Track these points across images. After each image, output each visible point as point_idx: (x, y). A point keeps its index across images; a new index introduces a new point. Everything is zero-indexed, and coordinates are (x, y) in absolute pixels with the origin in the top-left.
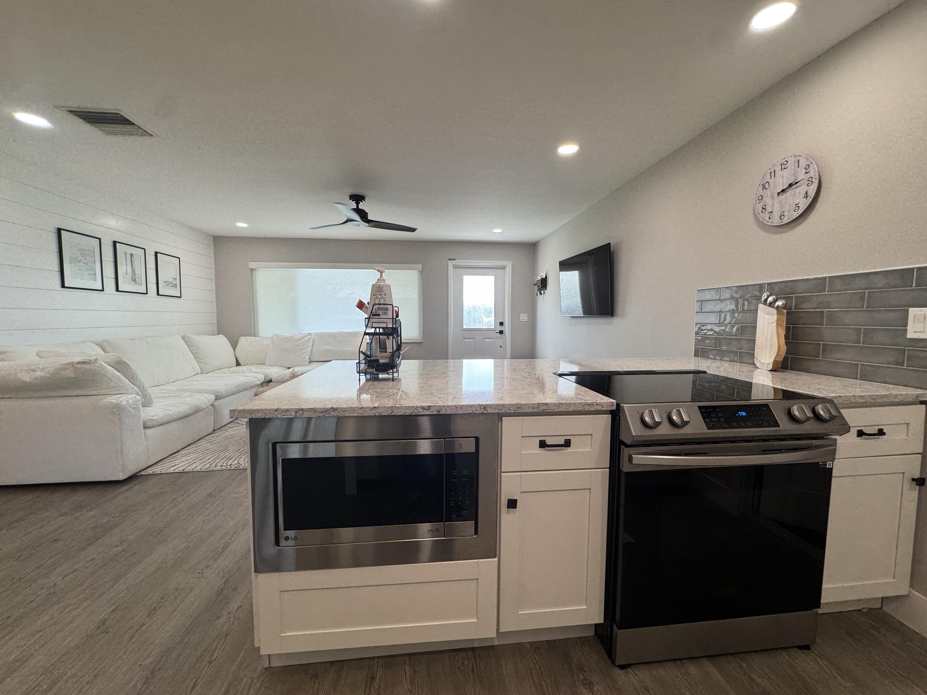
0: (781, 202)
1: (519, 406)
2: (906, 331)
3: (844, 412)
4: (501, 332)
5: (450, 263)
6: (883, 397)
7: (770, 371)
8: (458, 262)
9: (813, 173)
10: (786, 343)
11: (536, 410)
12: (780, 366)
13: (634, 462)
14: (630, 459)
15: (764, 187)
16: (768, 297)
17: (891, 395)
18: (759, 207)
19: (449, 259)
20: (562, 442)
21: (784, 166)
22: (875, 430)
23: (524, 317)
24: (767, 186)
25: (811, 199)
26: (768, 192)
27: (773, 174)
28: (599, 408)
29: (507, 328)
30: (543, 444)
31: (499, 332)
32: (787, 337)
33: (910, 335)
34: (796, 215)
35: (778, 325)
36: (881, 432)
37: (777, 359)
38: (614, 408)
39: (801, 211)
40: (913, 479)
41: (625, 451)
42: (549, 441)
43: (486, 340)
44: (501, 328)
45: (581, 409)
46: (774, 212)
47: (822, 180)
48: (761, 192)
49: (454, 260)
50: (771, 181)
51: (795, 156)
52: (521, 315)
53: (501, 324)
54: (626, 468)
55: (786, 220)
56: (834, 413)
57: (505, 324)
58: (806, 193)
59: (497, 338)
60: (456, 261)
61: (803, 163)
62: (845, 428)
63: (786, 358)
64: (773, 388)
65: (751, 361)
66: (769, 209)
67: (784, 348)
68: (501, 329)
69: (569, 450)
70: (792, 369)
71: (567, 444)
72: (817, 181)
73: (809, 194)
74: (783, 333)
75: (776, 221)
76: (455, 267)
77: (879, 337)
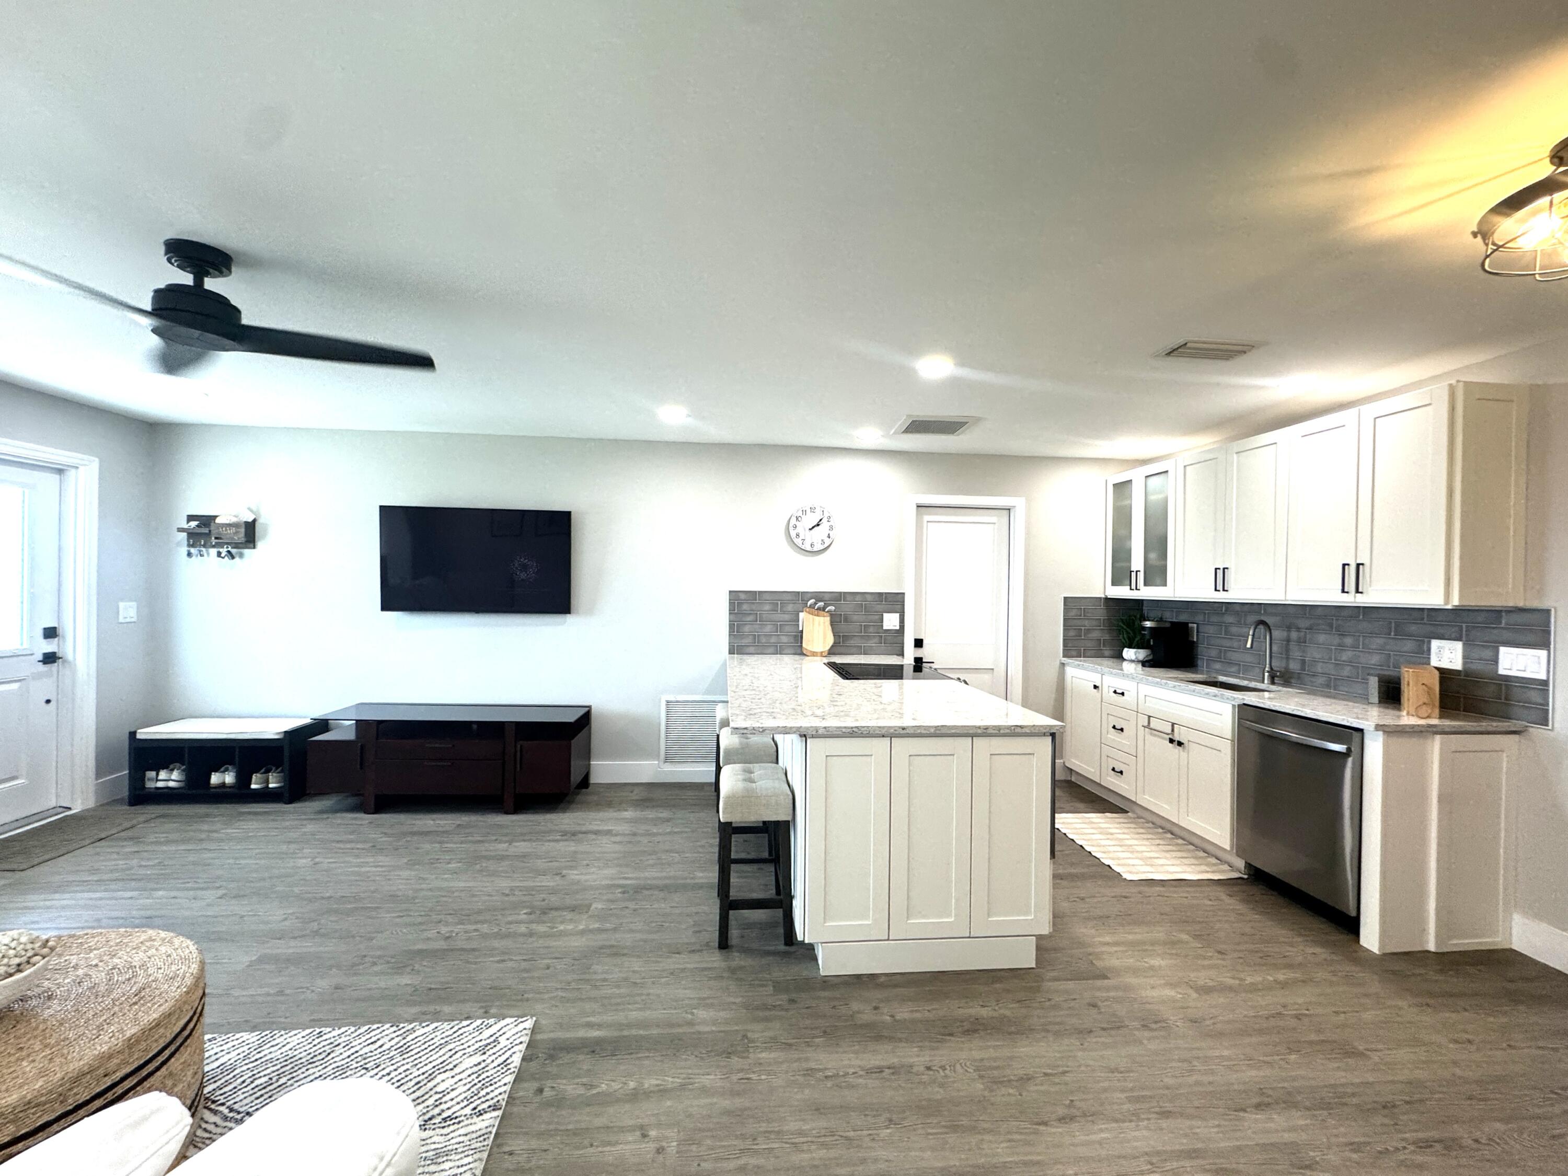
0: (811, 535)
2: (882, 626)
4: (50, 658)
9: (831, 522)
15: (797, 520)
16: (815, 604)
18: (793, 533)
21: (813, 510)
23: (128, 611)
24: (800, 519)
25: (832, 540)
26: (800, 524)
27: (804, 512)
29: (80, 646)
31: (41, 658)
33: (885, 628)
34: (822, 547)
39: (826, 545)
44: (49, 646)
46: (806, 541)
48: (798, 523)
50: (803, 517)
51: (821, 507)
52: (122, 605)
53: (50, 633)
55: (815, 549)
57: (67, 629)
58: (829, 535)
59: (37, 677)
61: (826, 514)
66: (802, 537)
68: (50, 649)
75: (809, 548)
77: (871, 629)
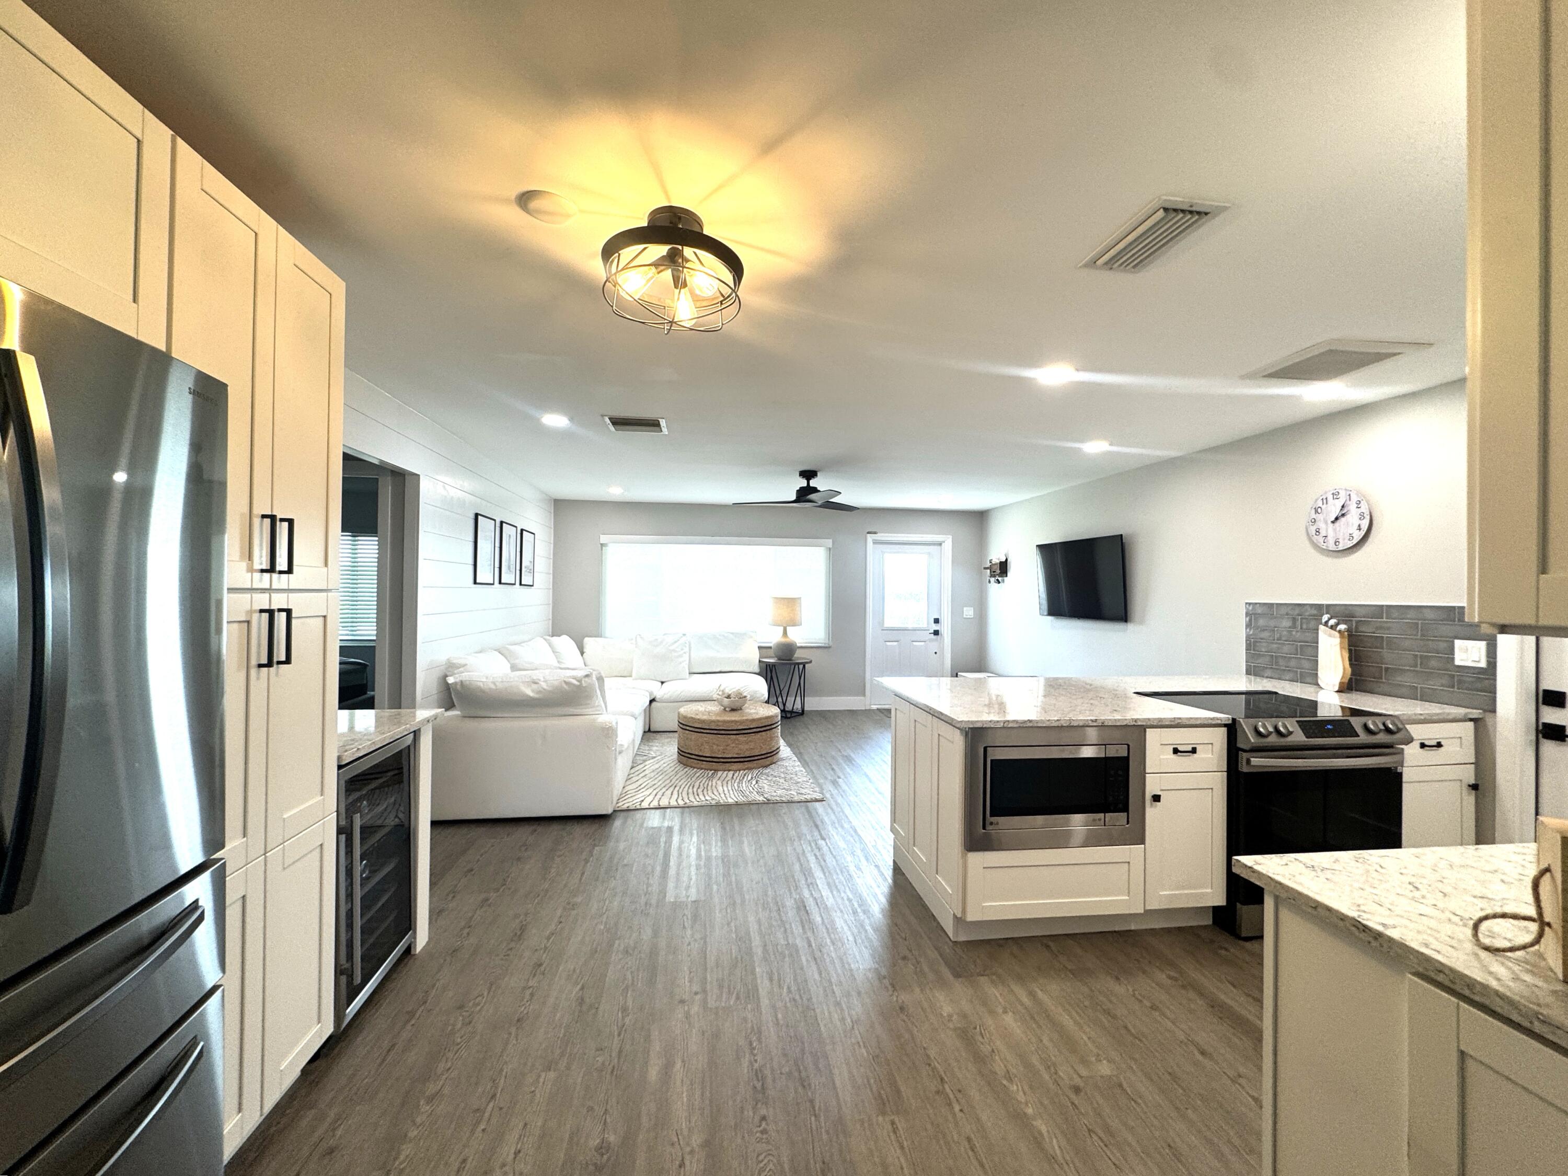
0: (1335, 530)
1: (1160, 720)
2: (1453, 659)
3: (1408, 727)
4: (936, 633)
5: (870, 538)
6: (1438, 714)
7: (1337, 692)
8: (879, 537)
9: (1364, 508)
10: (1351, 665)
11: (1173, 723)
12: (1346, 686)
13: (1252, 764)
14: (1248, 761)
15: (1316, 512)
16: (1329, 619)
17: (1444, 713)
18: (1313, 530)
19: (868, 533)
20: (1190, 749)
21: (1336, 495)
22: (1434, 743)
23: (969, 612)
24: (1319, 510)
25: (1364, 533)
26: (1319, 517)
27: (1325, 501)
28: (1219, 722)
29: (945, 628)
30: (1176, 751)
31: (933, 632)
32: (1350, 660)
33: (1458, 662)
34: (1350, 544)
35: (1342, 648)
36: (1439, 745)
37: (1343, 681)
38: (1230, 722)
39: (1355, 541)
40: (1469, 786)
41: (1244, 756)
42: (1180, 748)
43: (914, 643)
45: (1206, 722)
46: (1329, 538)
47: (1373, 515)
48: (1313, 515)
49: (875, 533)
50: (1324, 507)
51: (1346, 490)
52: (965, 609)
53: (937, 621)
54: (1244, 769)
55: (1341, 547)
56: (1400, 726)
57: (941, 620)
58: (1359, 526)
59: (931, 640)
60: (878, 534)
61: (1354, 498)
62: (1409, 740)
63: (1350, 680)
64: (1342, 707)
65: (1314, 682)
66: (1323, 533)
67: (1349, 670)
68: (936, 628)
69: (1195, 755)
70: (1356, 690)
71: (1194, 751)
72: (1368, 517)
73: (1362, 527)
74: (1346, 655)
75: (1332, 547)
76: (875, 542)
77: (1433, 663)
